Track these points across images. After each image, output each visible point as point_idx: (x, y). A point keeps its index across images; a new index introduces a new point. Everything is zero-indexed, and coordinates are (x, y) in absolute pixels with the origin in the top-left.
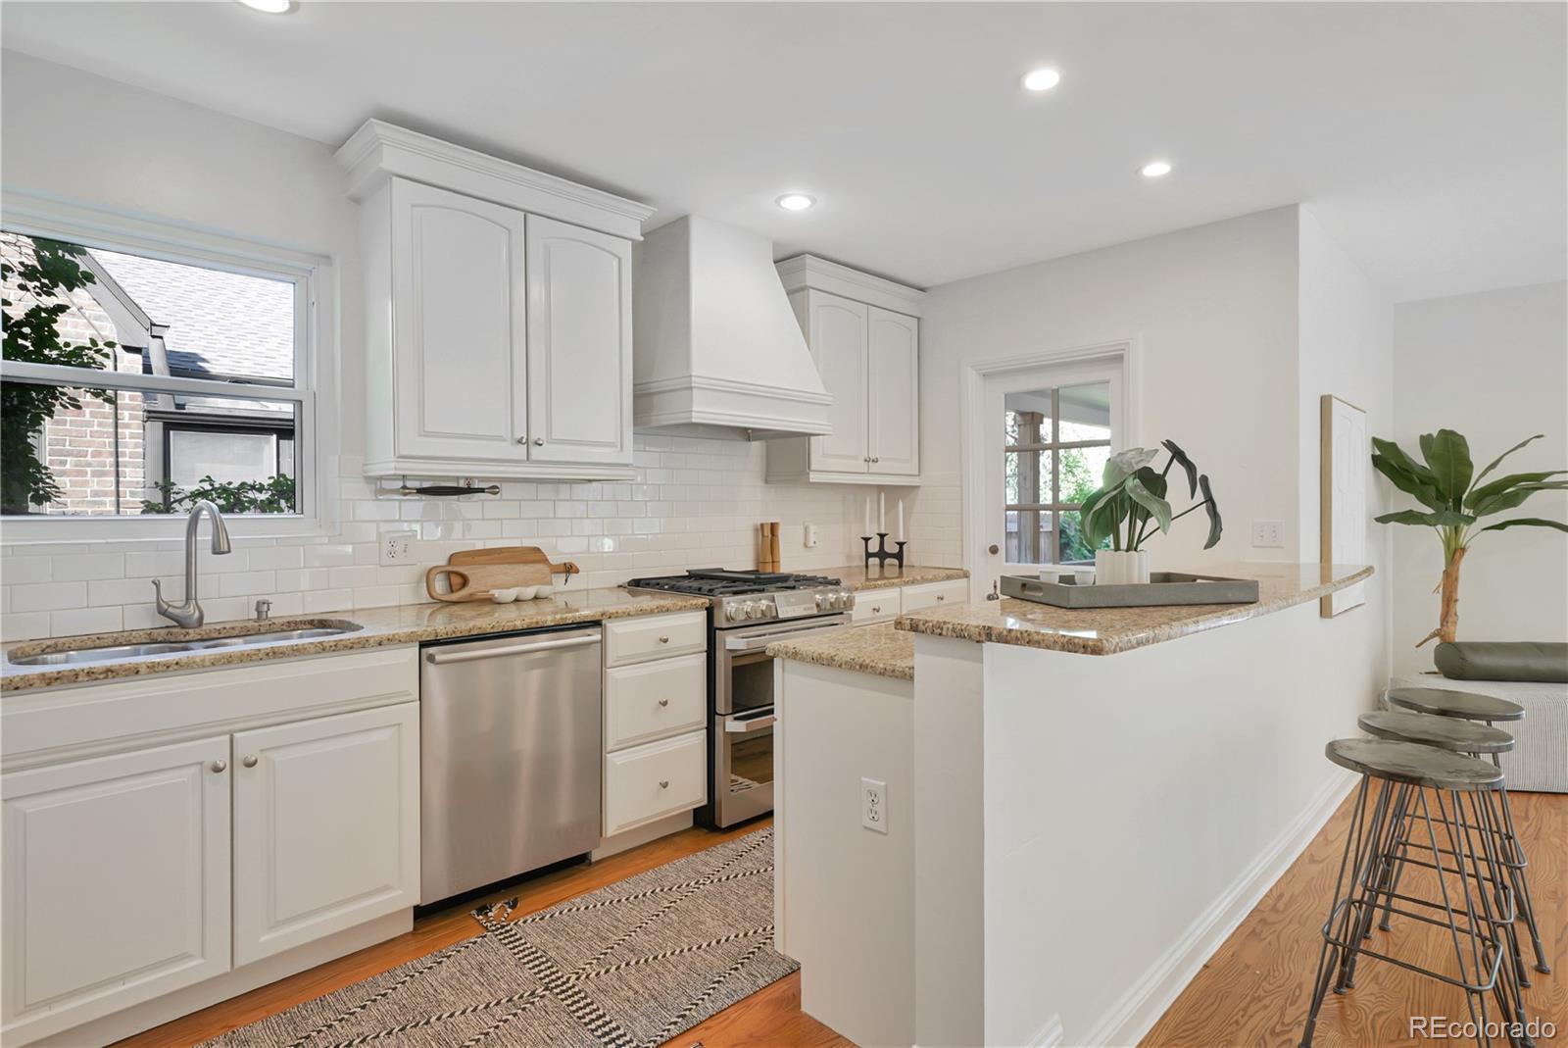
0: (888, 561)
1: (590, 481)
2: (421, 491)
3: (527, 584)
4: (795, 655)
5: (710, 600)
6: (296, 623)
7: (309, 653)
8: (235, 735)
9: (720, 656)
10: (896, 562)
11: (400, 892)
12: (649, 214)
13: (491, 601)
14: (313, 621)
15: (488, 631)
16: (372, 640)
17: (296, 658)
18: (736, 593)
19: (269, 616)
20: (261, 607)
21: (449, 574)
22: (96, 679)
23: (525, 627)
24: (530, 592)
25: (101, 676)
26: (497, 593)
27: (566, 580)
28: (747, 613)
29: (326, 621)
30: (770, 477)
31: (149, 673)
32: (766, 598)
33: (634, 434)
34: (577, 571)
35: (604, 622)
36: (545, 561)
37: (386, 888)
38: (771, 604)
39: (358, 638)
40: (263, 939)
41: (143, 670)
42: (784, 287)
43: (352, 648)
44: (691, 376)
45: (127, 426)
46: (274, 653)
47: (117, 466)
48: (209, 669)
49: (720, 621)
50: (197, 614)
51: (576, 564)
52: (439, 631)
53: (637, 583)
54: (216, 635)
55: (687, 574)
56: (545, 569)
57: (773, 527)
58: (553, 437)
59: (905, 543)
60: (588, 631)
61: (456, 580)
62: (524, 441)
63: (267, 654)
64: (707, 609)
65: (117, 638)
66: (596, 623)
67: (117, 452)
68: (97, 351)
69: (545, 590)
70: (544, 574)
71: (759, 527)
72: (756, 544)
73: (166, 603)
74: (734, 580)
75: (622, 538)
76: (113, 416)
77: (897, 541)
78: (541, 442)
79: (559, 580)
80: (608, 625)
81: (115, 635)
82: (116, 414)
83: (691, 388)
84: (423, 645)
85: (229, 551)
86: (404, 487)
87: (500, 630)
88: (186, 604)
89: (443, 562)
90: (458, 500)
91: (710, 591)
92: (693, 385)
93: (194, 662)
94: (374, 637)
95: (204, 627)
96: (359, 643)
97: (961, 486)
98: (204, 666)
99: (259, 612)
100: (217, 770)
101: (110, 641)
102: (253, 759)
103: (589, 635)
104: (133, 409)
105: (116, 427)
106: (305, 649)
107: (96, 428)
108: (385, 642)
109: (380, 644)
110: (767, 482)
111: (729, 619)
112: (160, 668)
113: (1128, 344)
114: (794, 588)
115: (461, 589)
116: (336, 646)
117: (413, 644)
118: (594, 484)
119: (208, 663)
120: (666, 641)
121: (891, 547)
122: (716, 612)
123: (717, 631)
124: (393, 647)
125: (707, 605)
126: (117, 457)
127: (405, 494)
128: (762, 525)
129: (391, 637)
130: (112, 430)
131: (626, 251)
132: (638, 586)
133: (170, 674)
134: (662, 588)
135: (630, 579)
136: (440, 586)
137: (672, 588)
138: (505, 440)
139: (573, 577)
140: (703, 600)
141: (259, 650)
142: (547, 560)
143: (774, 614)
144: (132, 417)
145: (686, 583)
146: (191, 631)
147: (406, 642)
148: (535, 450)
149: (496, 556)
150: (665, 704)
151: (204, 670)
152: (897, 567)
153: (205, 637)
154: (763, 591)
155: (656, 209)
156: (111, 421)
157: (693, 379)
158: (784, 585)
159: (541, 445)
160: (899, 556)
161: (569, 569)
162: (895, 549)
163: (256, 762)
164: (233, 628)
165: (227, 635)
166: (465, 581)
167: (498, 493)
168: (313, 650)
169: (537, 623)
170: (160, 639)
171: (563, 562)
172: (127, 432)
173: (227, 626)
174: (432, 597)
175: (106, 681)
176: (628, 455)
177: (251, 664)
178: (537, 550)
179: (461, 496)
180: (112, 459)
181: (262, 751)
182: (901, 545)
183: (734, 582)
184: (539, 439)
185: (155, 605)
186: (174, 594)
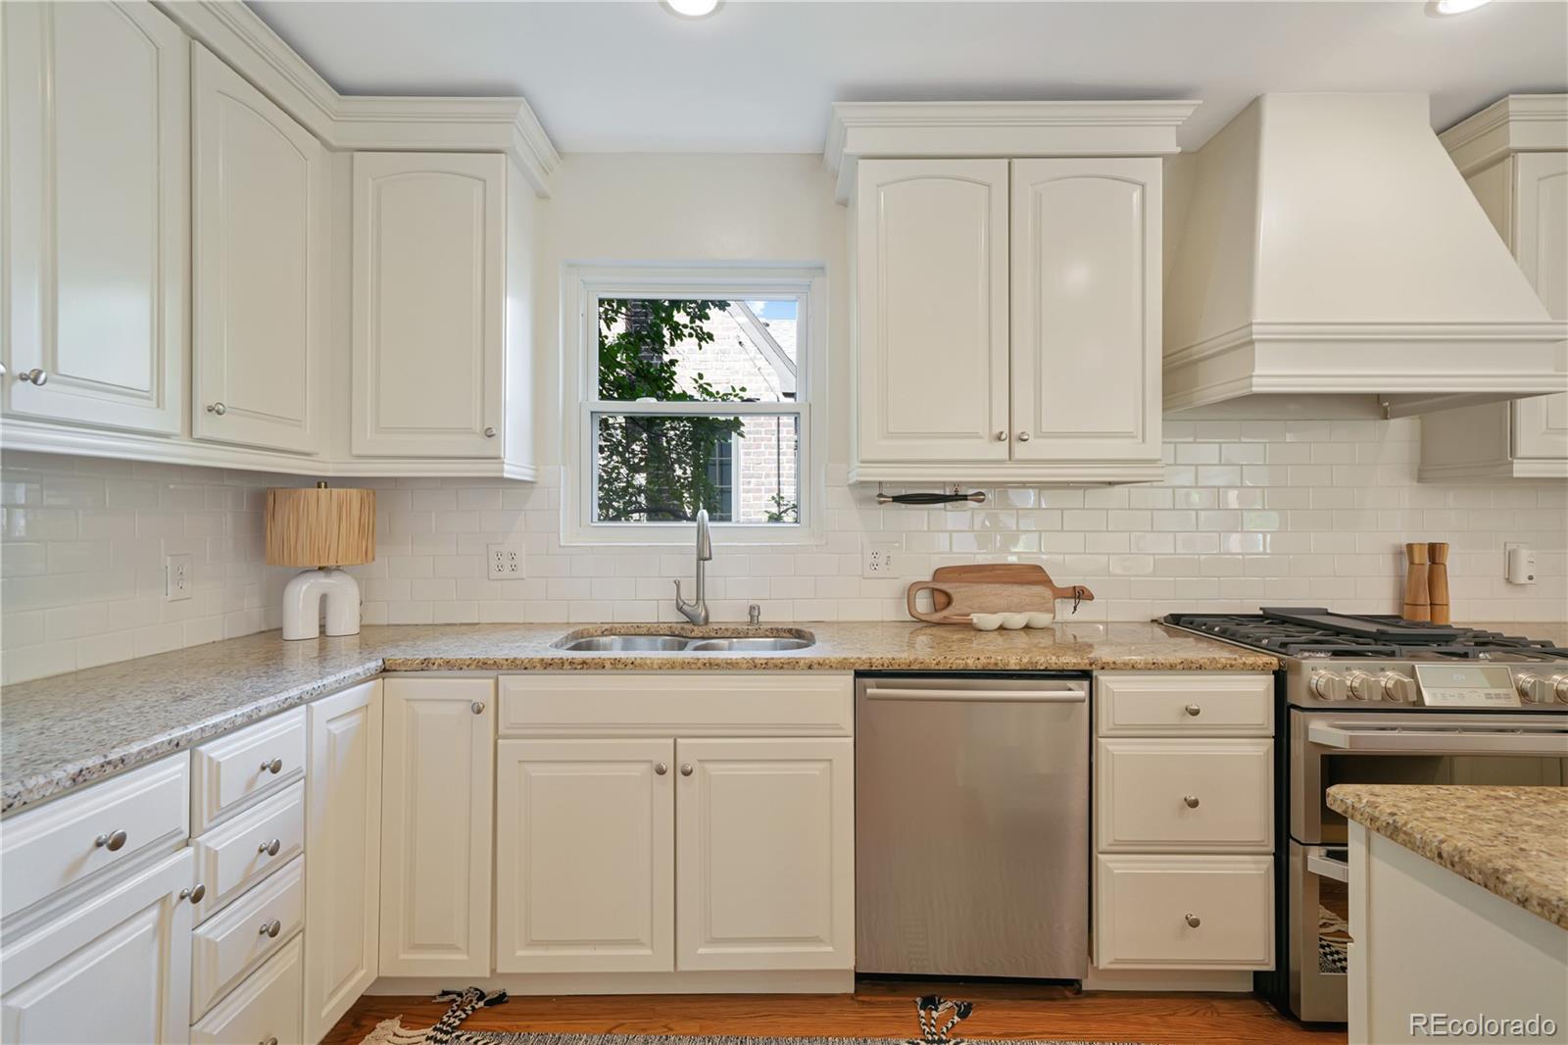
1: (1110, 483)
2: (897, 499)
3: (1019, 609)
4: (1393, 831)
5: (1280, 660)
6: (777, 630)
7: (741, 668)
8: (679, 740)
9: (1297, 749)
11: (830, 949)
12: (1189, 112)
13: (969, 626)
14: (791, 629)
15: (933, 667)
16: (802, 661)
17: (729, 672)
18: (1336, 654)
19: (760, 620)
20: (753, 611)
21: (934, 590)
22: (576, 669)
23: (980, 667)
24: (1018, 620)
25: (579, 667)
26: (976, 618)
27: (1075, 610)
28: (1352, 688)
29: (801, 631)
30: (1426, 471)
31: (612, 669)
32: (1401, 670)
33: (1163, 420)
34: (1091, 597)
35: (1095, 673)
36: (1047, 582)
37: (815, 940)
38: (1407, 680)
39: (789, 659)
40: (701, 951)
41: (608, 665)
42: (1458, 168)
43: (782, 668)
44: (1251, 324)
45: (785, 454)
46: (710, 664)
47: (779, 484)
48: (655, 672)
49: (1297, 695)
50: (703, 614)
51: (1087, 587)
52: (874, 661)
53: (1176, 620)
54: (713, 634)
55: (1261, 613)
56: (1047, 593)
57: (1434, 551)
58: (1043, 430)
60: (1071, 684)
61: (942, 599)
62: (1003, 437)
63: (705, 664)
64: (1275, 673)
65: (649, 629)
66: (1085, 675)
67: (779, 474)
68: (736, 396)
69: (1042, 619)
70: (1044, 598)
71: (1405, 549)
72: (1399, 577)
73: (682, 601)
74: (1338, 631)
75: (1157, 557)
76: (776, 447)
78: (1026, 437)
79: (1065, 611)
80: (1100, 677)
81: (649, 625)
82: (779, 445)
83: (1252, 342)
84: (858, 674)
85: (710, 558)
86: (880, 495)
87: (948, 668)
88: (697, 603)
89: (928, 578)
90: (945, 509)
91: (1284, 645)
92: (1254, 337)
93: (646, 664)
94: (805, 658)
95: (710, 626)
96: (789, 663)
98: (652, 668)
99: (752, 617)
100: (661, 772)
101: (645, 631)
102: (690, 768)
103: (1070, 690)
104: (788, 440)
105: (779, 455)
106: (737, 663)
107: (767, 457)
108: (816, 666)
109: (810, 667)
110: (1421, 480)
111: (1316, 694)
112: (620, 666)
114: (1464, 656)
115: (943, 609)
116: (766, 664)
117: (848, 672)
118: (1117, 488)
119: (655, 666)
120: (1195, 713)
122: (1291, 679)
123: (1293, 712)
124: (823, 672)
125: (1277, 668)
126: (779, 477)
127: (881, 503)
128: (1410, 547)
129: (821, 662)
130: (776, 457)
131: (1154, 174)
132: (1177, 624)
133: (627, 672)
134: (1210, 630)
135: (1167, 614)
136: (923, 603)
137: (1223, 633)
138: (980, 437)
139: (1083, 605)
140: (1267, 659)
141: (698, 659)
142: (1051, 581)
143: (1413, 697)
144: (788, 447)
145: (1250, 629)
146: (696, 628)
147: (837, 669)
148: (1019, 448)
149: (988, 573)
150: (1194, 804)
151: (651, 672)
153: (706, 635)
154: (1392, 654)
155: (1201, 102)
156: (776, 450)
157: (1255, 328)
158: (1444, 649)
159: (1025, 440)
161: (1079, 594)
163: (691, 771)
164: (727, 630)
165: (723, 635)
166: (949, 600)
167: (981, 500)
168: (744, 666)
169: (996, 664)
170: (677, 633)
171: (1073, 585)
172: (785, 457)
173: (723, 628)
174: (912, 615)
175: (581, 671)
176: (1155, 446)
177: (691, 672)
178: (1038, 569)
179: (947, 504)
180: (776, 479)
181: (700, 761)
183: (1338, 634)
184: (1023, 433)
185: (675, 602)
186: (688, 594)
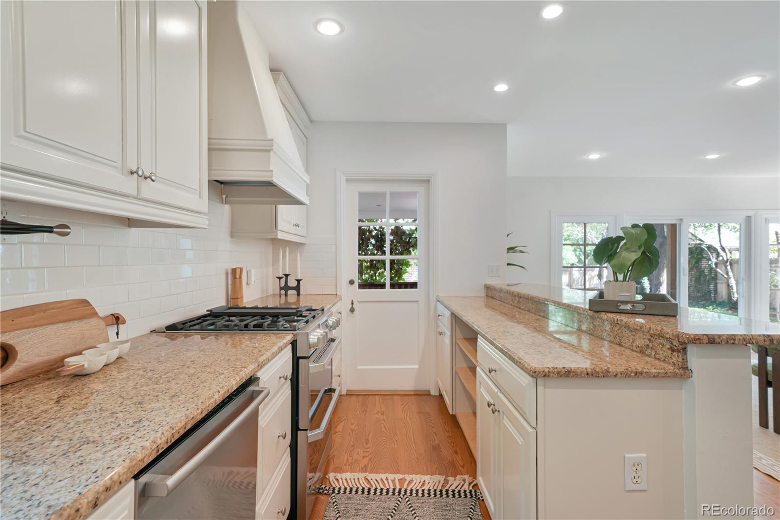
0: (290, 292)
10: (295, 292)
24: (114, 353)
30: (232, 232)
34: (124, 321)
36: (95, 314)
51: (120, 313)
53: (172, 327)
56: (102, 324)
59: (301, 280)
64: (291, 342)
70: (100, 329)
77: (297, 279)
78: (154, 178)
80: (259, 375)
97: (336, 245)
110: (232, 236)
113: (434, 174)
115: (4, 366)
121: (292, 283)
122: (298, 344)
123: (300, 360)
125: (293, 339)
128: (234, 270)
142: (97, 313)
149: (42, 314)
152: (296, 296)
157: (273, 142)
160: (297, 288)
161: (116, 320)
162: (294, 284)
166: (8, 355)
167: (67, 234)
171: (110, 313)
178: (85, 302)
182: (299, 281)
184: (153, 174)
